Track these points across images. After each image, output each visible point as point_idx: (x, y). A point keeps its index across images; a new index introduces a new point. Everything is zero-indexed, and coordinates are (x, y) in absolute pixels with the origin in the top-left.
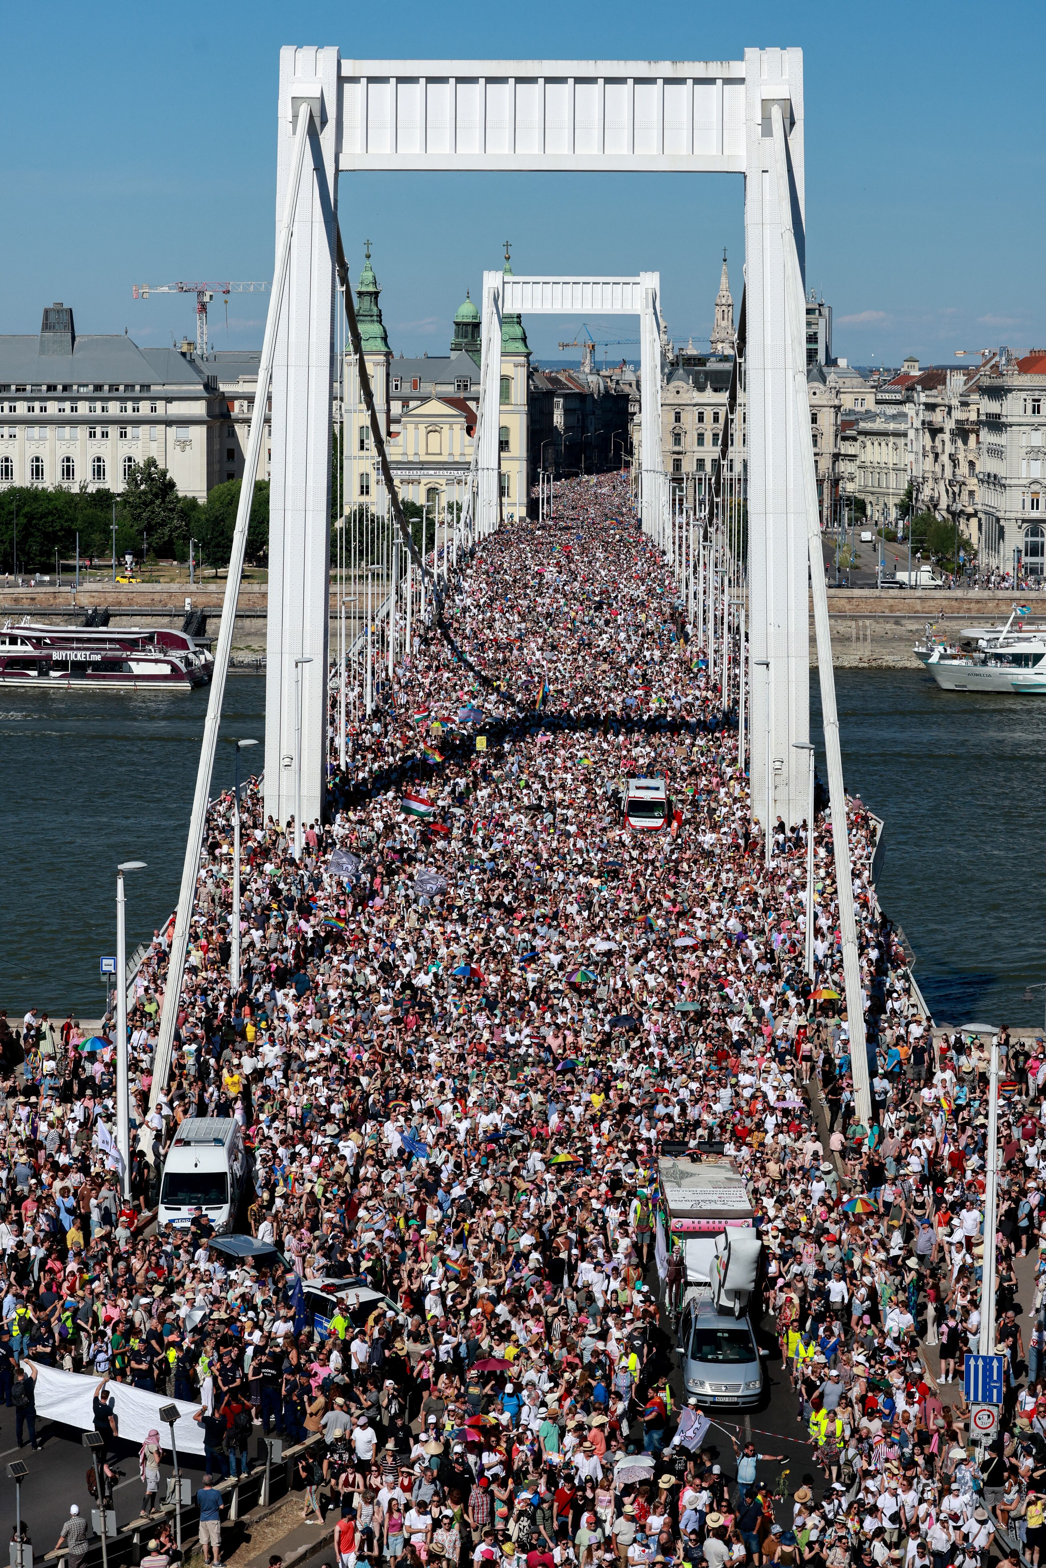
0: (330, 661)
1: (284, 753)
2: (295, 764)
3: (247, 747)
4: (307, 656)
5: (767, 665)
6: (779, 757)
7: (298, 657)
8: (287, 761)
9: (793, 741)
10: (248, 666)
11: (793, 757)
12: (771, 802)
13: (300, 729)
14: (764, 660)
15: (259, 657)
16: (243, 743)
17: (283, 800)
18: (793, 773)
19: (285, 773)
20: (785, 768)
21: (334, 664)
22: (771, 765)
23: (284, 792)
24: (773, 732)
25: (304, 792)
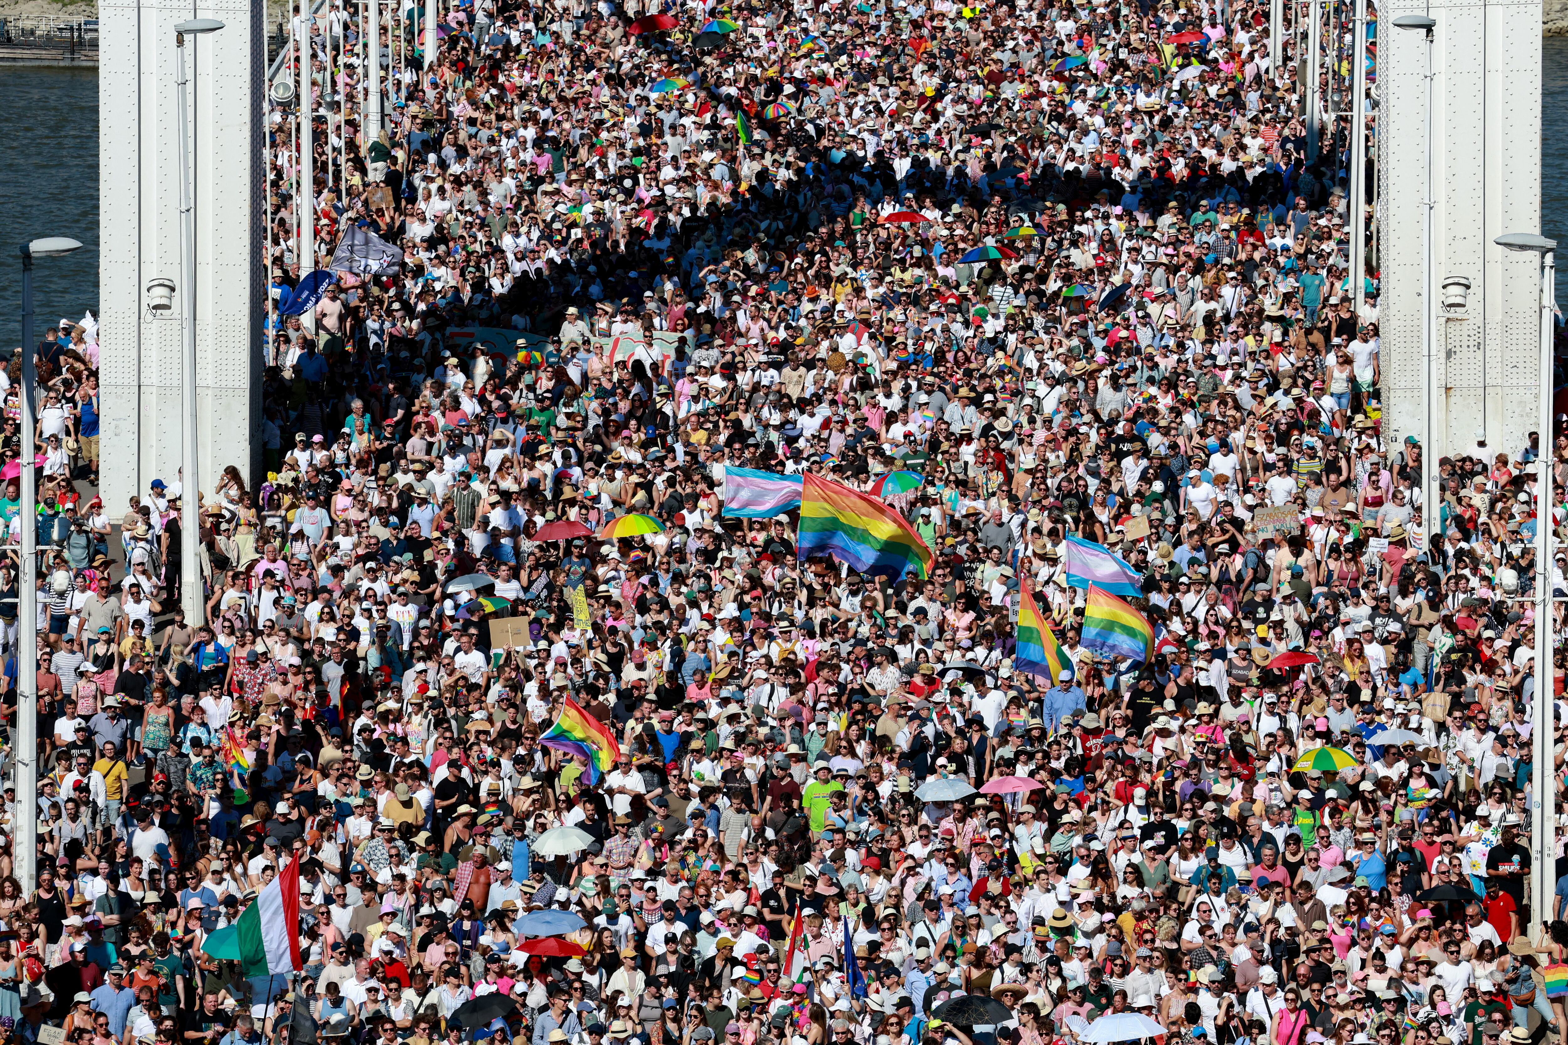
0: (268, 29)
1: (150, 273)
2: (180, 302)
3: (52, 258)
4: (206, 15)
5: (1429, 28)
6: (1459, 272)
7: (185, 18)
8: (159, 295)
9: (1496, 231)
10: (48, 42)
11: (1495, 273)
12: (1437, 394)
13: (192, 211)
14: (1420, 14)
15: (77, 20)
16: (39, 246)
17: (150, 398)
18: (1496, 316)
19: (153, 327)
20: (1473, 301)
21: (280, 39)
22: (1437, 296)
23: (150, 376)
24: (1441, 208)
25: (206, 376)
